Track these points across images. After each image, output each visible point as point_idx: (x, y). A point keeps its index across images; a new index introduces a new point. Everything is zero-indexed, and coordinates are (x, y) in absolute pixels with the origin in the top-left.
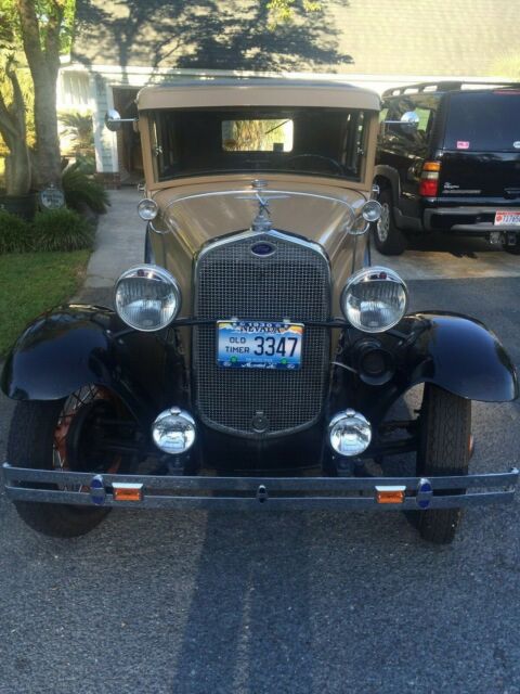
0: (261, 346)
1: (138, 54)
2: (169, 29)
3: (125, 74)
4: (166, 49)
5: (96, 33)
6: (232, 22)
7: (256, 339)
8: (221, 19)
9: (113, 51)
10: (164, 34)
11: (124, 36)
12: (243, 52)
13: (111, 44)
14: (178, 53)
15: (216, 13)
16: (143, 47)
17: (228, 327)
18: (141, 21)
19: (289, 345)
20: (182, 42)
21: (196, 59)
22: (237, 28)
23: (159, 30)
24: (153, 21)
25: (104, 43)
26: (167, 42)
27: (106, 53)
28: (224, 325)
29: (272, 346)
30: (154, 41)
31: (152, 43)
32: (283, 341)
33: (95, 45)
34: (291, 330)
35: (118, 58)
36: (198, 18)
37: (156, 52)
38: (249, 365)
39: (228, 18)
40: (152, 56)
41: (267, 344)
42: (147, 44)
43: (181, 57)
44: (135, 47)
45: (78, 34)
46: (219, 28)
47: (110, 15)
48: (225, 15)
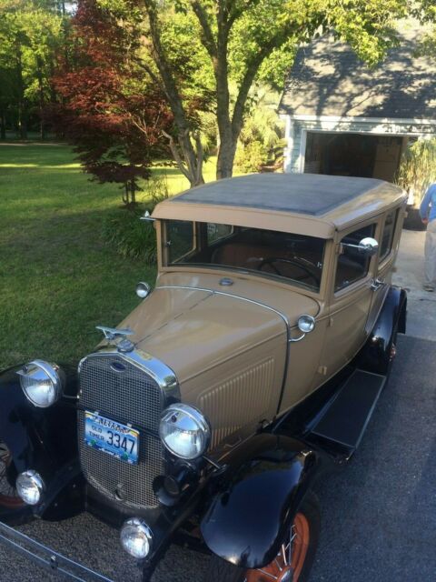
0: (111, 438)
1: (334, 103)
2: (366, 82)
3: (318, 122)
4: (357, 99)
5: (304, 87)
6: (424, 76)
7: (109, 432)
8: (413, 73)
9: (314, 102)
10: (360, 86)
11: (325, 90)
12: (427, 102)
13: (313, 97)
14: (367, 103)
15: (410, 69)
16: (339, 97)
17: (91, 417)
18: (343, 77)
19: (129, 445)
20: (373, 93)
21: (381, 108)
22: (427, 81)
23: (355, 83)
24: (353, 76)
25: (309, 95)
26: (360, 94)
27: (309, 103)
28: (89, 415)
29: (118, 441)
30: (349, 92)
31: (348, 95)
32: (125, 440)
33: (301, 97)
34: (130, 433)
35: (316, 108)
36: (392, 72)
37: (349, 102)
38: (103, 450)
39: (420, 73)
40: (345, 105)
41: (115, 438)
42: (343, 95)
43: (369, 107)
44: (332, 98)
45: (290, 89)
46: (410, 81)
47: (318, 74)
48: (418, 69)
